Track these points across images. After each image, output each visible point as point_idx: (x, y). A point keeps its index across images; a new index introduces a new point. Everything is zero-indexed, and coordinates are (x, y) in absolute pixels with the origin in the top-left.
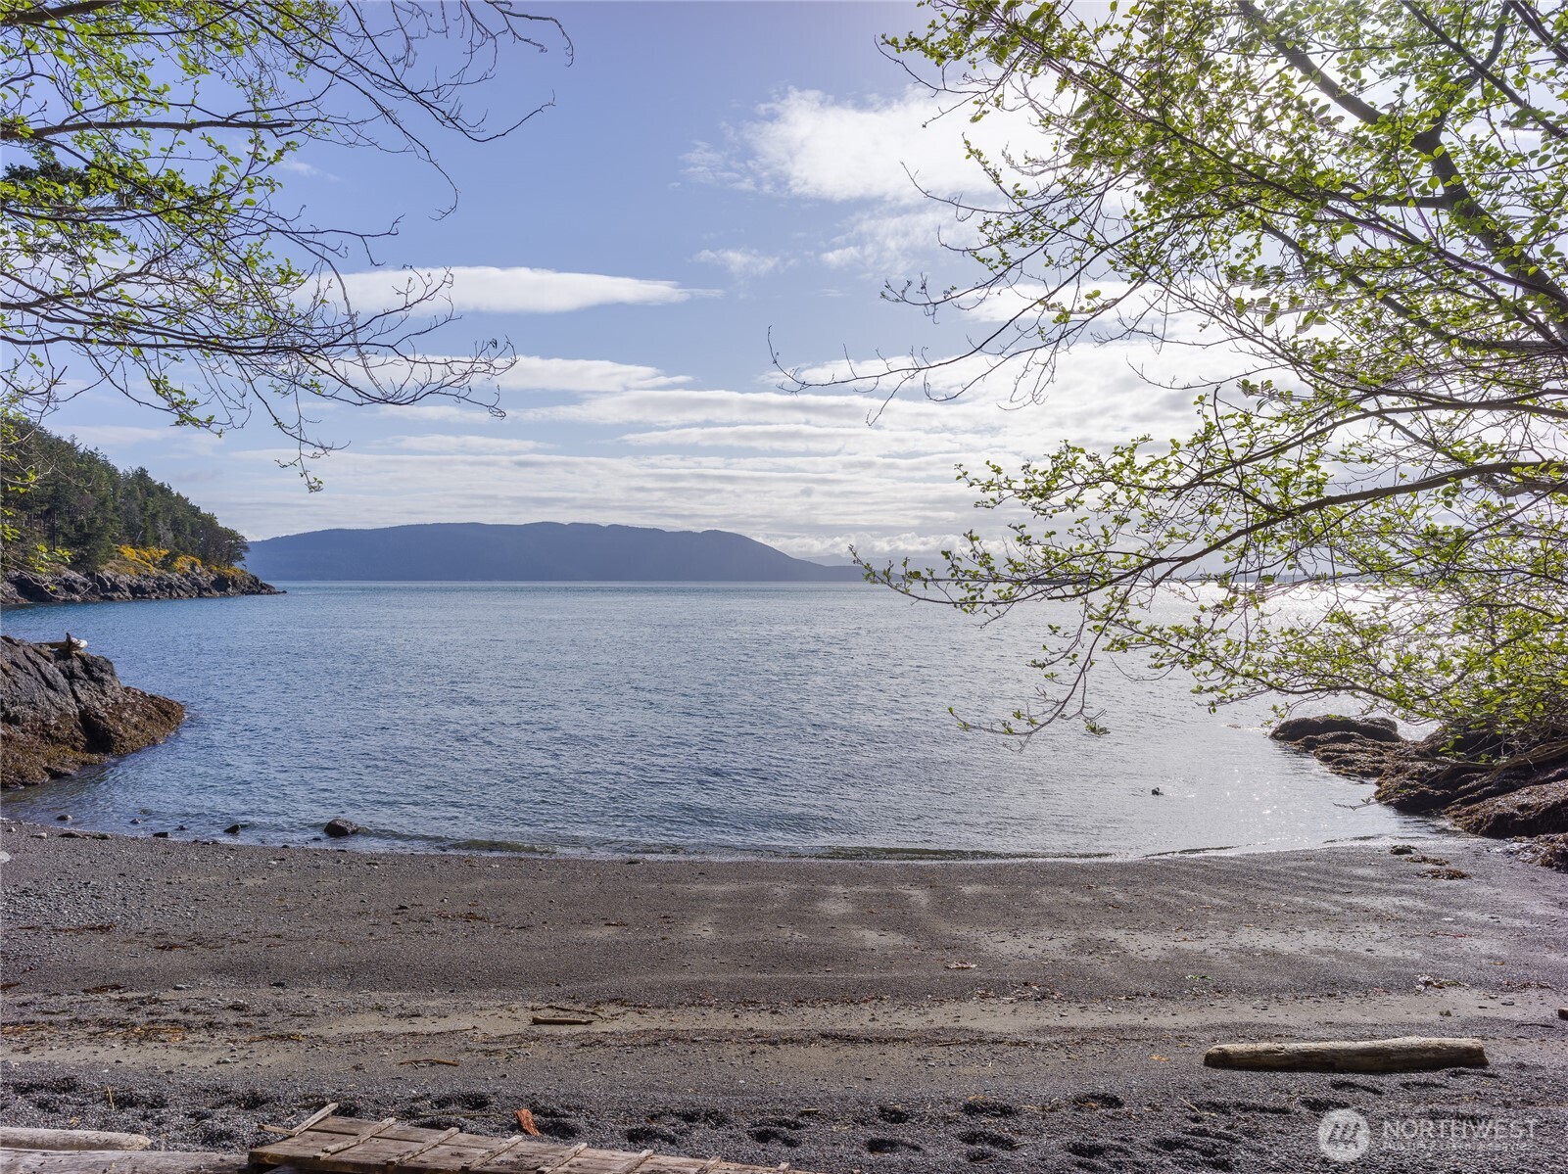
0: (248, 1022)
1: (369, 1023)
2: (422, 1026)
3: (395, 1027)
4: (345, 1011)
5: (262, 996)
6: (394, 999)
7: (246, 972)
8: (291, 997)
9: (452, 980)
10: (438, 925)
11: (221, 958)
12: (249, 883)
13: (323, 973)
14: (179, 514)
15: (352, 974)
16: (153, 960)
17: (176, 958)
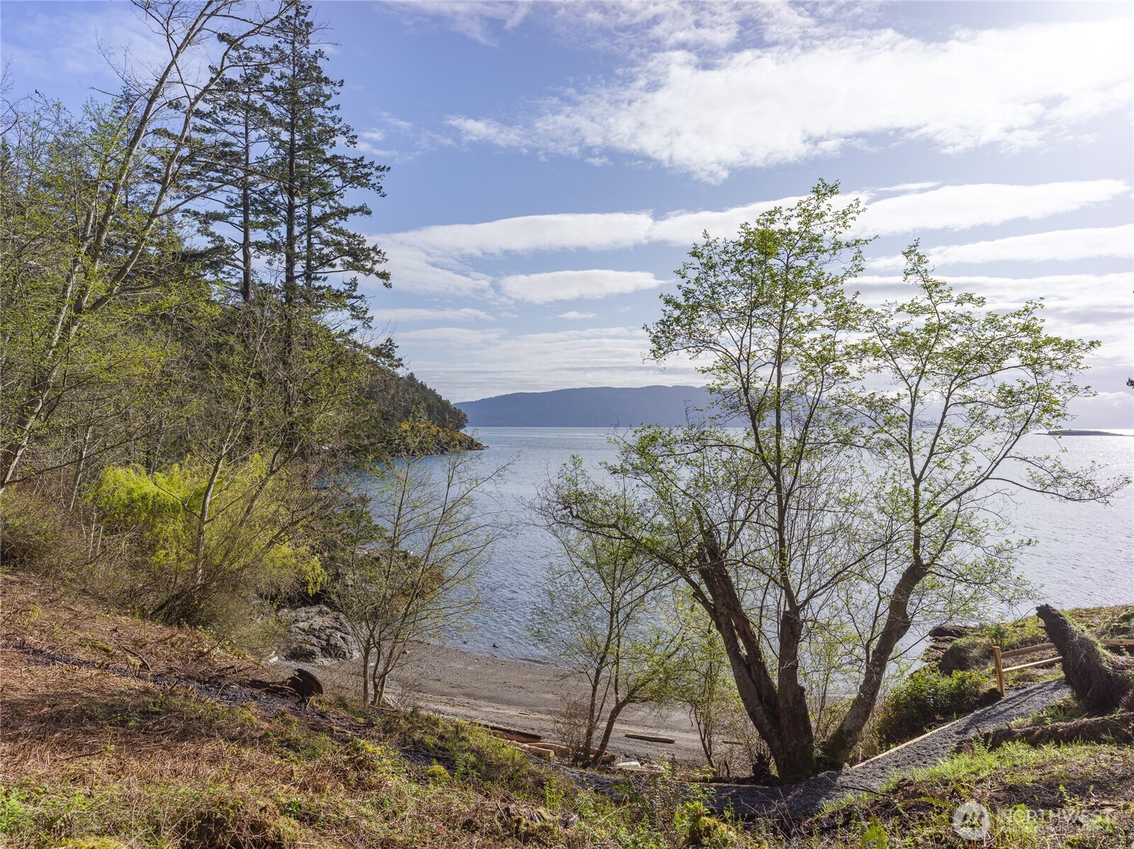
0: (469, 706)
1: (491, 709)
2: (499, 711)
3: (495, 711)
4: (487, 706)
5: (472, 701)
6: (496, 705)
7: (469, 695)
8: (478, 702)
9: (509, 703)
10: (512, 689)
11: (464, 691)
12: (469, 668)
13: (484, 698)
14: (430, 402)
15: (491, 699)
16: (451, 690)
17: (455, 690)
